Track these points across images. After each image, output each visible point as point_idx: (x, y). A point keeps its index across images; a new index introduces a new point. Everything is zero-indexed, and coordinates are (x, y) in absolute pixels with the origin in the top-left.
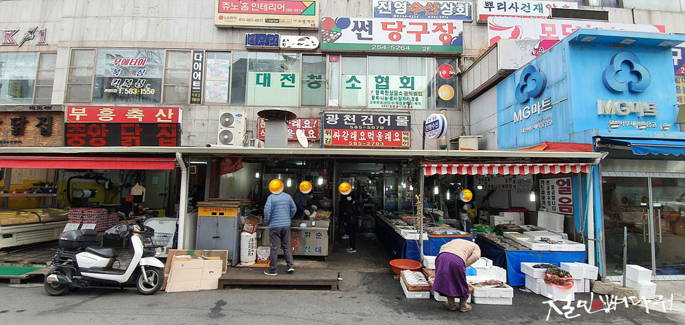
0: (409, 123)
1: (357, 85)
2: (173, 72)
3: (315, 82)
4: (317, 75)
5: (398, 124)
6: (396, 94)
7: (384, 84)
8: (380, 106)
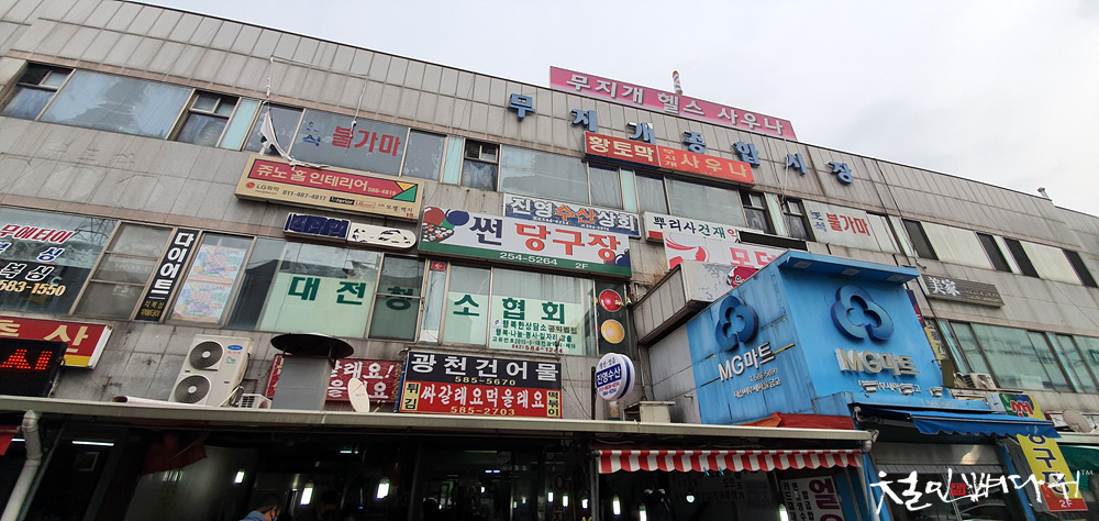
0: (558, 376)
1: (472, 309)
2: (119, 260)
3: (401, 300)
4: (406, 289)
5: (540, 378)
6: (536, 328)
7: (517, 310)
8: (508, 346)
